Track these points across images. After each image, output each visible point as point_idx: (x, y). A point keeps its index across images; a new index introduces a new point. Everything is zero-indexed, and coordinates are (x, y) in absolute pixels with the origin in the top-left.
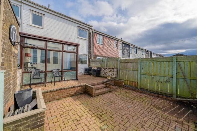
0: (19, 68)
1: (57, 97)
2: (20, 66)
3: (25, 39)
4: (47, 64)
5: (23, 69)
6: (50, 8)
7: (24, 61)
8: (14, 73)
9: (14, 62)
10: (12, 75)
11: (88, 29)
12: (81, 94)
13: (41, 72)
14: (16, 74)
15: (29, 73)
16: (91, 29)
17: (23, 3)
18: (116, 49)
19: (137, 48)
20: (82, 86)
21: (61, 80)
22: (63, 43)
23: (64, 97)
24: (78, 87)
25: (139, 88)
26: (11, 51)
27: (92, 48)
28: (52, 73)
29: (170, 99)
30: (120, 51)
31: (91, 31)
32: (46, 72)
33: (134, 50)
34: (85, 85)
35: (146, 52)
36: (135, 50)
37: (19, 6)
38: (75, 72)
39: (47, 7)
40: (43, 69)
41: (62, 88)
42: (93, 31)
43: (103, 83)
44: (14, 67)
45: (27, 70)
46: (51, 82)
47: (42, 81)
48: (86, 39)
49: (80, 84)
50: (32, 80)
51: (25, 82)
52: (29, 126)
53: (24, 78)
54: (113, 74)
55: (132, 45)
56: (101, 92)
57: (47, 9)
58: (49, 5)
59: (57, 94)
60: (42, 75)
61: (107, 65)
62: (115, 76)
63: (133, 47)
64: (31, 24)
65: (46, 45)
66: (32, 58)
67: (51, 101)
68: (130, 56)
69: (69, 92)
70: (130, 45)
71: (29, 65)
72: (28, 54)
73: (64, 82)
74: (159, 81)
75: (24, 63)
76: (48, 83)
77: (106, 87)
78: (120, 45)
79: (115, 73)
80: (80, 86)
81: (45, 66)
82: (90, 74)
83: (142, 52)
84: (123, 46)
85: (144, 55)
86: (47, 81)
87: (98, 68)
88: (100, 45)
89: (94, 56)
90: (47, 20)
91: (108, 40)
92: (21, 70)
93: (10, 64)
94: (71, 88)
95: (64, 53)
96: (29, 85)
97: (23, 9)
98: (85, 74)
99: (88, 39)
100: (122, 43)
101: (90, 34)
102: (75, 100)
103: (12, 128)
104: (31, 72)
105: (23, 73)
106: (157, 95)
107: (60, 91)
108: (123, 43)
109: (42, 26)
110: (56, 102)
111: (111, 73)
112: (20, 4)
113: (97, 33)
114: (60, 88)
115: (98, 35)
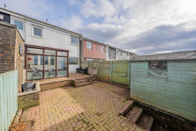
0: (24, 68)
1: (51, 88)
2: (25, 67)
3: (28, 48)
4: (45, 65)
5: (27, 69)
6: (48, 22)
7: (27, 64)
8: (21, 71)
9: (22, 65)
10: (21, 73)
11: (79, 37)
12: (69, 86)
13: (40, 71)
14: (22, 73)
15: (31, 72)
16: (81, 37)
17: (26, 20)
18: (103, 52)
19: (122, 51)
20: (69, 80)
21: (55, 77)
22: (57, 50)
23: (56, 88)
24: (66, 81)
25: (111, 81)
26: (20, 59)
27: (82, 52)
28: (48, 72)
29: (126, 87)
30: (107, 54)
31: (81, 39)
32: (43, 72)
33: (119, 53)
34: (72, 80)
35: (130, 54)
36: (121, 53)
37: (23, 22)
38: (66, 71)
39: (45, 22)
40: (42, 69)
41: (55, 82)
42: (83, 39)
43: (86, 78)
44: (22, 68)
45: (30, 70)
46: (48, 78)
47: (41, 78)
48: (77, 45)
49: (68, 79)
50: (33, 77)
51: (28, 78)
52: (31, 99)
53: (28, 76)
54: (95, 72)
55: (117, 49)
56: (82, 85)
57: (45, 23)
58: (47, 20)
59: (51, 86)
60: (41, 73)
61: (92, 65)
62: (96, 73)
63: (118, 50)
64: (33, 35)
65: (44, 52)
66: (34, 61)
67: (46, 90)
68: (115, 57)
69: (59, 85)
70: (115, 49)
71: (31, 66)
72: (30, 58)
73: (57, 78)
74: (122, 76)
75: (28, 65)
76: (45, 79)
77: (88, 81)
78: (107, 49)
79: (97, 71)
80: (68, 81)
81: (43, 66)
82: (80, 73)
83: (127, 54)
84: (109, 50)
85: (128, 57)
86: (45, 78)
87: (86, 68)
88: (89, 49)
89: (84, 58)
90: (46, 32)
91: (96, 45)
92: (25, 70)
93: (19, 66)
94: (61, 81)
95: (57, 57)
96: (31, 80)
97: (26, 25)
98: (77, 72)
99: (79, 45)
100: (108, 47)
101: (80, 41)
102: (63, 89)
103: (22, 98)
104: (33, 72)
105: (27, 72)
106: (119, 85)
107: (53, 84)
108: (110, 48)
109: (41, 36)
110: (50, 91)
111: (94, 71)
112: (24, 21)
113: (86, 40)
114: (53, 82)
115: (87, 42)
